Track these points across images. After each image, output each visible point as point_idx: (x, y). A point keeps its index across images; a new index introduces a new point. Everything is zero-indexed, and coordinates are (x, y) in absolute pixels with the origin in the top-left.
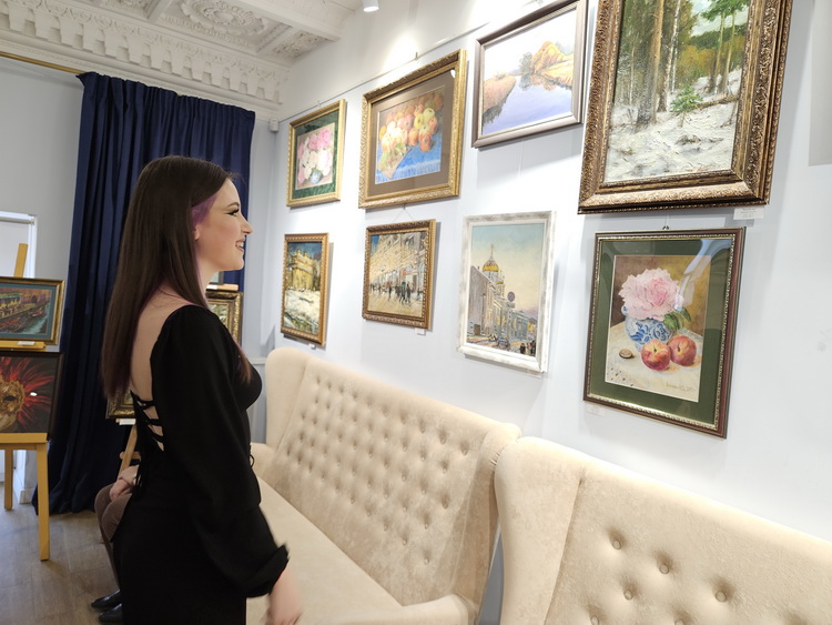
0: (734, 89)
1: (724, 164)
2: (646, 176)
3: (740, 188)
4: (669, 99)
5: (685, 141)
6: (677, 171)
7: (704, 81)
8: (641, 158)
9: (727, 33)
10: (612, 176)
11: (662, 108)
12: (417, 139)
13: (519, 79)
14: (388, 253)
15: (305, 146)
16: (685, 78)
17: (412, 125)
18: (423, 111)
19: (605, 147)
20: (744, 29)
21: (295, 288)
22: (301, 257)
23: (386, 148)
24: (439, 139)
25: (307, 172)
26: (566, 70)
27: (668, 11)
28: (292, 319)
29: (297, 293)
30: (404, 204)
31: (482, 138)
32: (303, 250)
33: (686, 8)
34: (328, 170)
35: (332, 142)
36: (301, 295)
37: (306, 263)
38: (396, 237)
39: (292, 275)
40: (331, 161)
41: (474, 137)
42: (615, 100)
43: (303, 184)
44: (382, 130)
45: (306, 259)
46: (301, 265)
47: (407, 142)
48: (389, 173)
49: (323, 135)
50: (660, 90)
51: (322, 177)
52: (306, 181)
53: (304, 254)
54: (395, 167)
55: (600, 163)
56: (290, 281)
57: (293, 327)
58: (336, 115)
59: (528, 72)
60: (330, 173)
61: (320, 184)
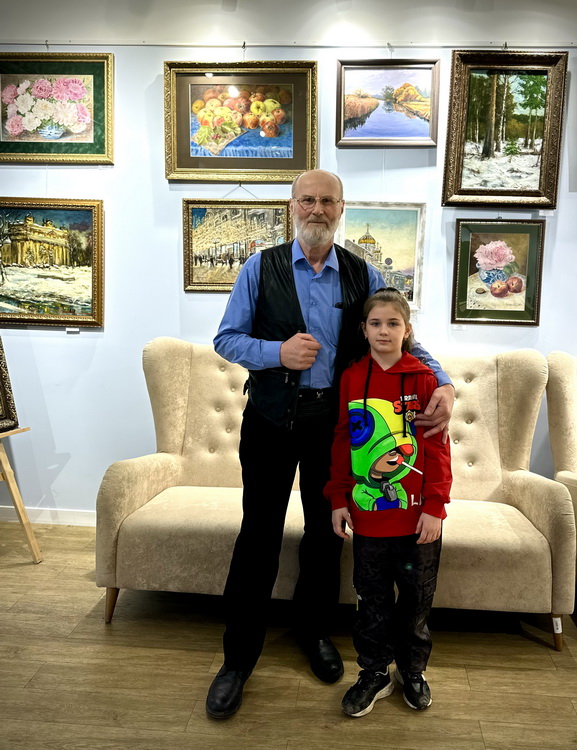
0: (538, 148)
1: (535, 187)
2: (489, 187)
3: (544, 199)
4: (502, 145)
5: (512, 171)
7: (521, 140)
8: (485, 176)
9: (533, 118)
10: (466, 184)
11: (498, 149)
12: (256, 124)
13: (382, 103)
14: (224, 226)
15: (19, 91)
16: (511, 136)
17: (248, 109)
18: (263, 100)
19: (460, 165)
20: (542, 119)
21: (24, 265)
22: (38, 226)
23: (206, 123)
24: (289, 130)
25: (30, 123)
26: (424, 108)
27: (499, 95)
28: (18, 303)
29: (31, 271)
30: (240, 183)
31: (345, 139)
32: (40, 217)
33: (510, 97)
34: (83, 127)
35: (90, 96)
36: (41, 272)
37: (51, 233)
38: (235, 212)
39: (14, 249)
40: (89, 118)
41: (338, 137)
42: (467, 138)
43: (20, 135)
44: (198, 103)
45: (50, 228)
46: (36, 236)
47: (242, 124)
48: (213, 149)
49: (67, 84)
50: (496, 139)
51: (67, 133)
52: (26, 133)
53: (44, 223)
54: (223, 144)
55: (459, 175)
56: (9, 255)
57: (24, 312)
58: (95, 67)
59: (391, 100)
60: (87, 131)
61: (64, 140)
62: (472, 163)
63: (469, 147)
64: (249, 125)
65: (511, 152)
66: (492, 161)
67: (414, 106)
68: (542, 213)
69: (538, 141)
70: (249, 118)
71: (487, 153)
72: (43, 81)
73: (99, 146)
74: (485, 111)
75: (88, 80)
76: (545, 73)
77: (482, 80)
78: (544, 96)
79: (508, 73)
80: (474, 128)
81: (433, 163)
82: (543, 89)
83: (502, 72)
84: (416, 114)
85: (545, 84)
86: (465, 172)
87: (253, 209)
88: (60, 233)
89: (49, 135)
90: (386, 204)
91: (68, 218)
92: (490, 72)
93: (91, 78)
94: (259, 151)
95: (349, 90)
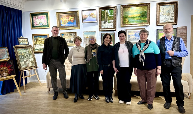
0: (113, 21)
1: (113, 27)
2: (106, 28)
3: (114, 29)
4: (107, 21)
5: (109, 25)
6: (109, 28)
7: (110, 20)
8: (105, 26)
9: (112, 17)
10: (102, 28)
11: (107, 22)
12: (70, 21)
13: (89, 16)
14: (66, 36)
15: (36, 18)
16: (108, 20)
17: (69, 18)
18: (71, 17)
19: (101, 25)
20: (113, 17)
21: (38, 44)
22: (40, 38)
23: (63, 21)
24: (75, 21)
25: (38, 23)
26: (95, 16)
27: (106, 14)
28: (38, 50)
29: (39, 45)
30: (69, 30)
31: (84, 22)
32: (40, 37)
33: (108, 14)
34: (45, 23)
35: (46, 18)
36: (41, 45)
37: (42, 39)
38: (68, 34)
39: (37, 42)
40: (46, 22)
41: (82, 22)
42: (102, 21)
43: (36, 25)
44: (62, 18)
45: (42, 38)
46: (39, 40)
47: (68, 21)
48: (64, 25)
49: (42, 17)
50: (106, 20)
51: (43, 24)
52: (37, 24)
53: (41, 38)
54: (66, 24)
55: (101, 26)
56: (36, 43)
57: (39, 51)
58: (46, 14)
59: (90, 15)
60: (46, 23)
61: (43, 25)
62: (103, 24)
63: (102, 22)
64: (69, 21)
65: (109, 22)
66: (106, 24)
67: (93, 16)
68: (114, 31)
69: (113, 20)
70: (69, 20)
71: (105, 23)
72: (39, 16)
73: (48, 26)
74: (104, 16)
75: (45, 16)
76: (113, 9)
77: (103, 11)
78: (113, 13)
79: (107, 10)
80: (103, 19)
81: (97, 25)
82: (113, 12)
83: (106, 10)
84: (94, 17)
85: (113, 11)
86: (102, 26)
87: (71, 34)
88: (43, 39)
89: (41, 24)
90: (90, 32)
91: (44, 37)
92: (105, 10)
93: (46, 15)
94: (71, 25)
95: (83, 15)
